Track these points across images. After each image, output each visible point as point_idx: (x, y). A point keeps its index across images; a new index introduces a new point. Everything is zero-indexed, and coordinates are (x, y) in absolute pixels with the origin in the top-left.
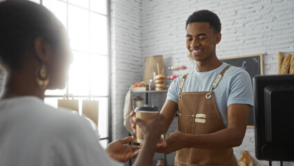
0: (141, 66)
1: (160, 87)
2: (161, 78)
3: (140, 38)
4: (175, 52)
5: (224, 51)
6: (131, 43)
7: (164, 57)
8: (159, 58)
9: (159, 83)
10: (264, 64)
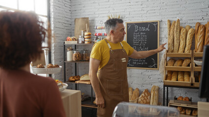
0: (71, 25)
1: (88, 41)
2: (89, 35)
3: (70, 4)
4: (97, 16)
5: (133, 17)
6: (64, 7)
7: (90, 19)
8: (86, 20)
9: (87, 38)
10: (160, 28)
